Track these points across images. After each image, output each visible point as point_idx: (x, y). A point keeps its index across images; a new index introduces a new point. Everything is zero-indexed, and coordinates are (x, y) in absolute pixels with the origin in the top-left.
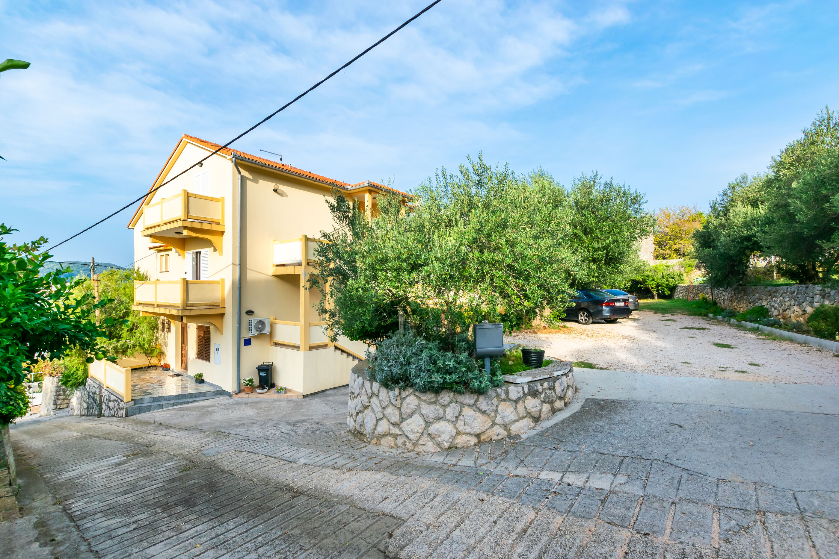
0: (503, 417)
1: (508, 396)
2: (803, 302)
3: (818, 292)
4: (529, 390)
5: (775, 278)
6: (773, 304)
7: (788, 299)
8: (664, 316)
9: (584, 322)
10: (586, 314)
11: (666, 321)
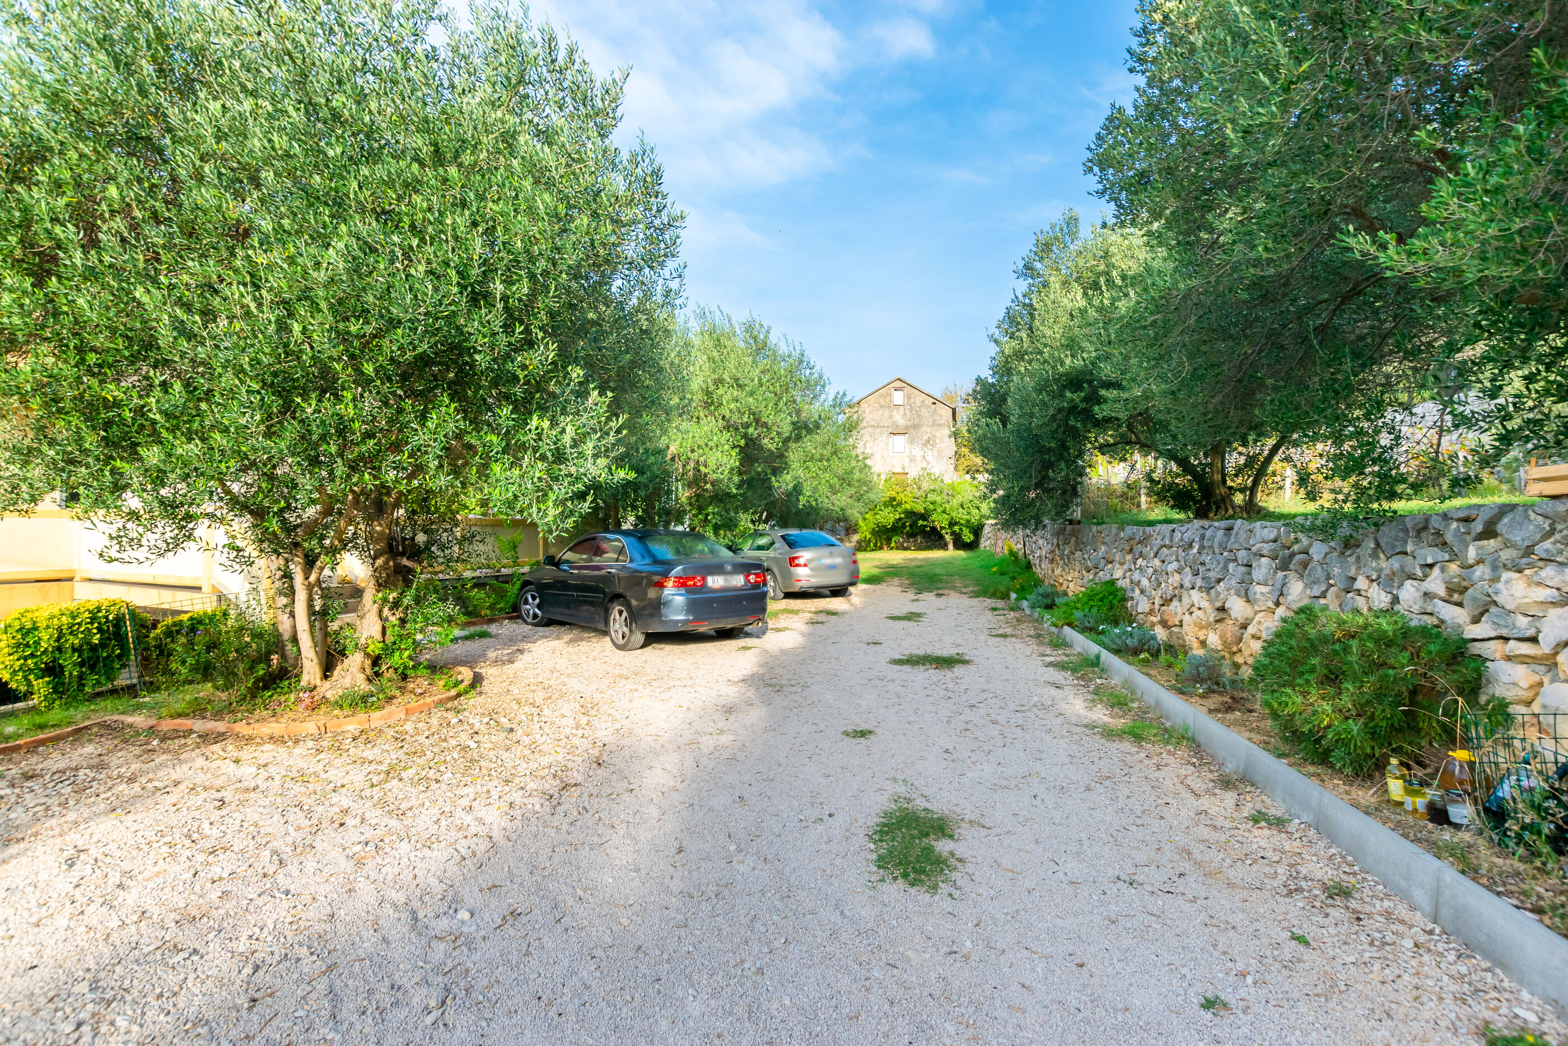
2: (1219, 581)
3: (1266, 548)
5: (1144, 506)
6: (1136, 576)
7: (1175, 565)
8: (917, 600)
9: (621, 642)
10: (625, 614)
11: (899, 618)
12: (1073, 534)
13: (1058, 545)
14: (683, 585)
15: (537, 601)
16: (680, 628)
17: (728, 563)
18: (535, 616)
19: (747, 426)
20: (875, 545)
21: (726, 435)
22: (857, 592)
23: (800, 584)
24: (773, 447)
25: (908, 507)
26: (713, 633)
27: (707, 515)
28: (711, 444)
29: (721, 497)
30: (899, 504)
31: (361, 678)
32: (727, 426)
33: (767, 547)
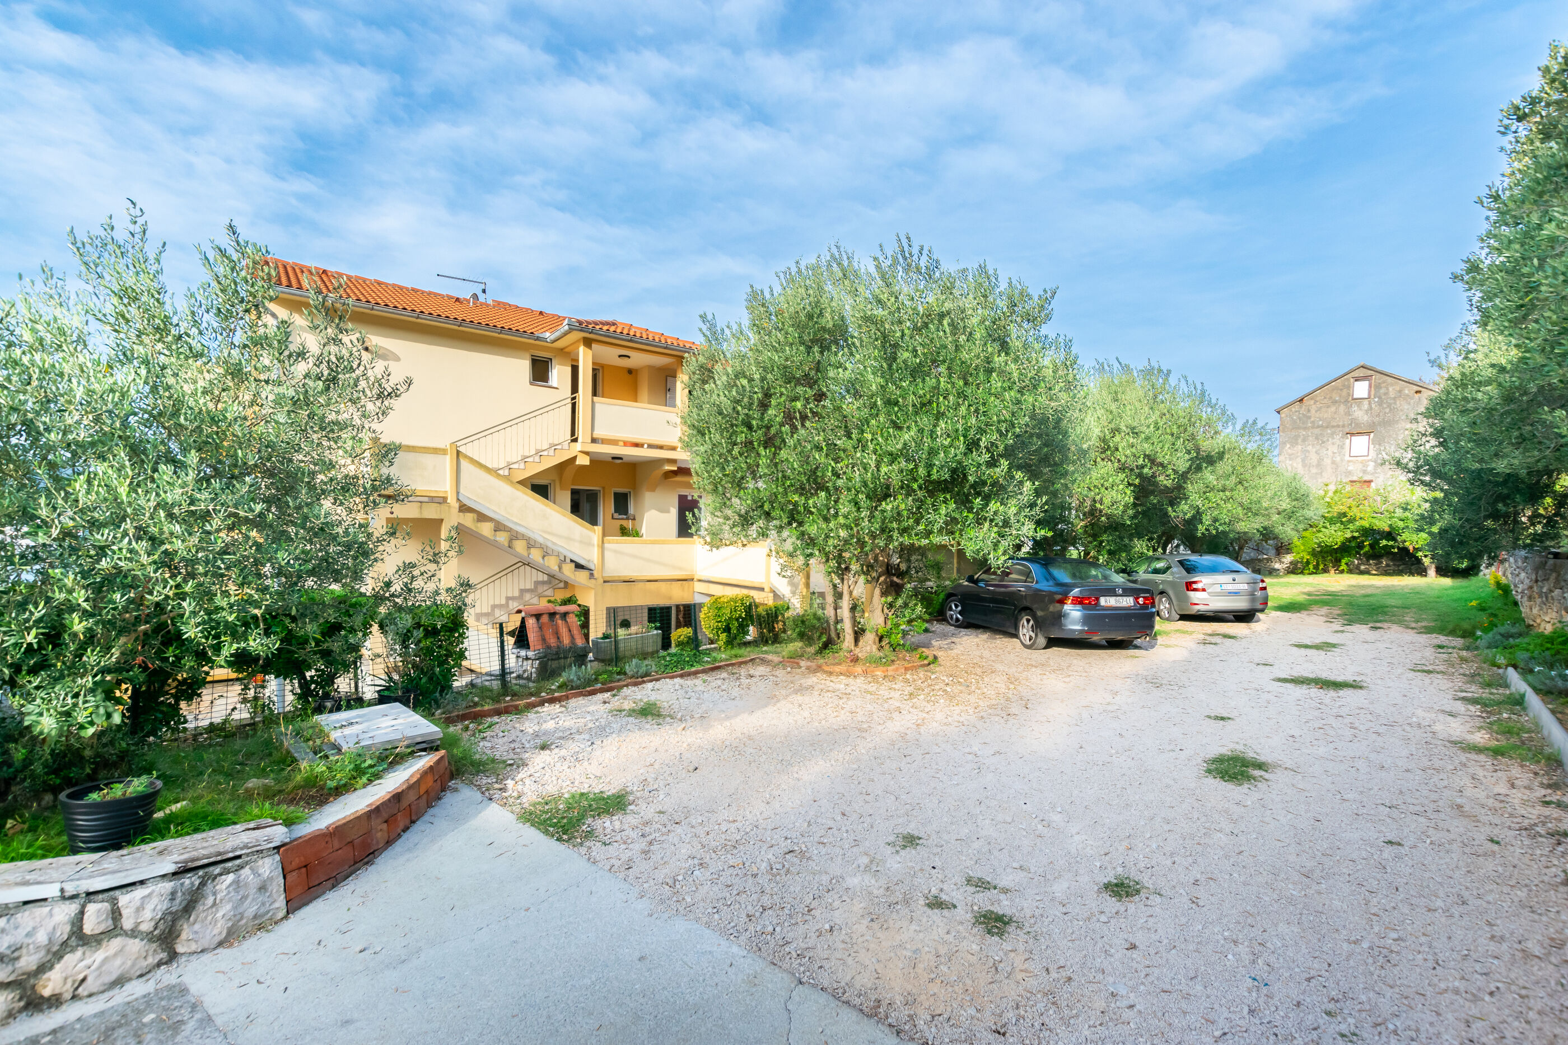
8: (1342, 632)
9: (1028, 643)
10: (1032, 622)
11: (1306, 647)
12: (1555, 569)
13: (1537, 581)
14: (1081, 603)
15: (959, 608)
16: (1076, 636)
17: (1119, 587)
18: (957, 620)
19: (1143, 467)
20: (1316, 567)
21: (1122, 476)
22: (1264, 619)
23: (1197, 607)
24: (1169, 483)
25: (1366, 524)
26: (1104, 643)
27: (1101, 542)
28: (1106, 484)
29: (1115, 526)
30: (1352, 521)
31: (875, 648)
32: (1122, 469)
33: (1163, 571)
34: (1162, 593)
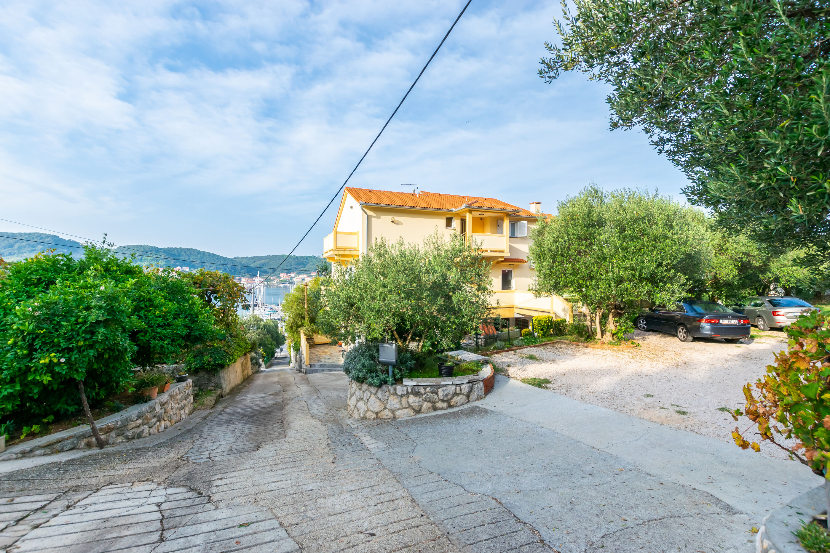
0: (391, 405)
1: (396, 392)
4: (412, 390)
9: (683, 339)
10: (684, 330)
14: (710, 322)
15: (645, 323)
16: (708, 336)
17: (729, 315)
18: (644, 328)
19: (742, 258)
21: (731, 262)
23: (780, 324)
24: (758, 264)
26: (723, 340)
27: (722, 291)
28: (722, 266)
29: (728, 284)
31: (611, 339)
32: (731, 258)
33: (760, 305)
34: (759, 316)
